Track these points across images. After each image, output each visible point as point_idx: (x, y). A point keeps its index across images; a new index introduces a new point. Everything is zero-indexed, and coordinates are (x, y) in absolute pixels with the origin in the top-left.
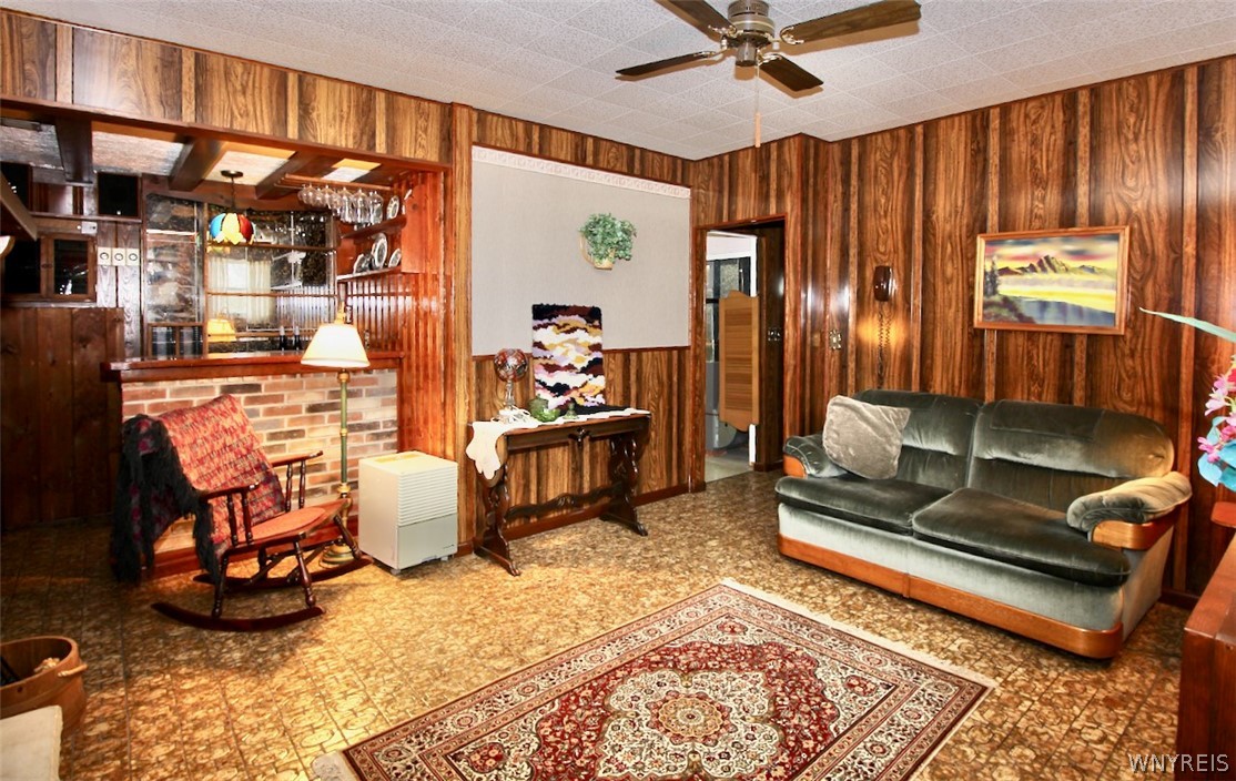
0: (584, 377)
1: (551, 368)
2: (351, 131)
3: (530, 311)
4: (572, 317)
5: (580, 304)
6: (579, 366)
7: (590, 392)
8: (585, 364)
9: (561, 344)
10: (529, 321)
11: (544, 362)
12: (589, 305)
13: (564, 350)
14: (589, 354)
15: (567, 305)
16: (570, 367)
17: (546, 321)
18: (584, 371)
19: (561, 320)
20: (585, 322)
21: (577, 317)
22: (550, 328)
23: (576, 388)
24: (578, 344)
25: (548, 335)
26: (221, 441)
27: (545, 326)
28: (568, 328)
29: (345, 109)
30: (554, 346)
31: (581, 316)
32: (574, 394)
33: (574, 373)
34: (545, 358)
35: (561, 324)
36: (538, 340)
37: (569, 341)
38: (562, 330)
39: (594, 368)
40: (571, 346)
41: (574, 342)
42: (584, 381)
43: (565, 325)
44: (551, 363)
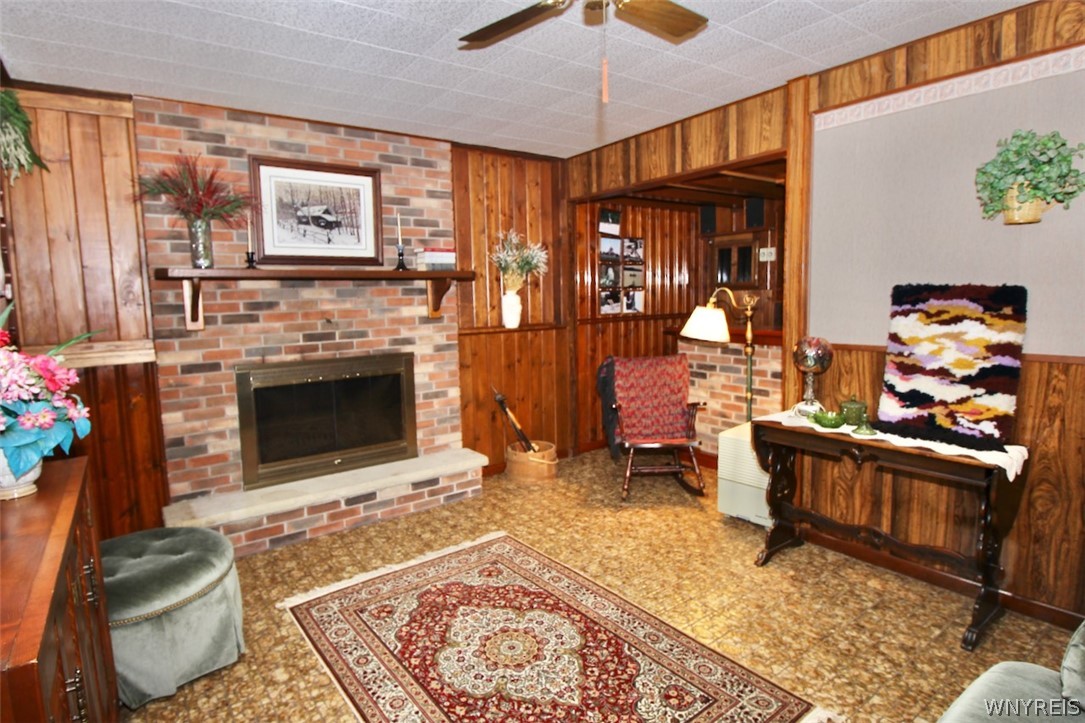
0: (964, 391)
1: (908, 370)
2: (712, 150)
3: (890, 292)
4: (955, 302)
5: (977, 282)
6: (959, 373)
7: (971, 413)
8: (973, 372)
9: (932, 339)
10: (888, 306)
11: (899, 360)
12: (993, 281)
13: (935, 347)
14: (985, 358)
15: (951, 284)
16: (942, 373)
17: (908, 307)
18: (966, 380)
19: (934, 305)
20: (981, 309)
21: (965, 302)
22: (913, 317)
23: (943, 403)
24: (964, 341)
25: (910, 326)
26: (663, 381)
27: (906, 313)
28: (945, 317)
29: (708, 133)
30: (917, 341)
31: (973, 300)
32: (938, 411)
33: (947, 381)
34: (901, 354)
35: (933, 311)
36: (893, 331)
37: (946, 335)
38: (934, 319)
39: (990, 380)
40: (948, 343)
41: (955, 337)
42: (964, 396)
43: (939, 313)
44: (907, 361)
